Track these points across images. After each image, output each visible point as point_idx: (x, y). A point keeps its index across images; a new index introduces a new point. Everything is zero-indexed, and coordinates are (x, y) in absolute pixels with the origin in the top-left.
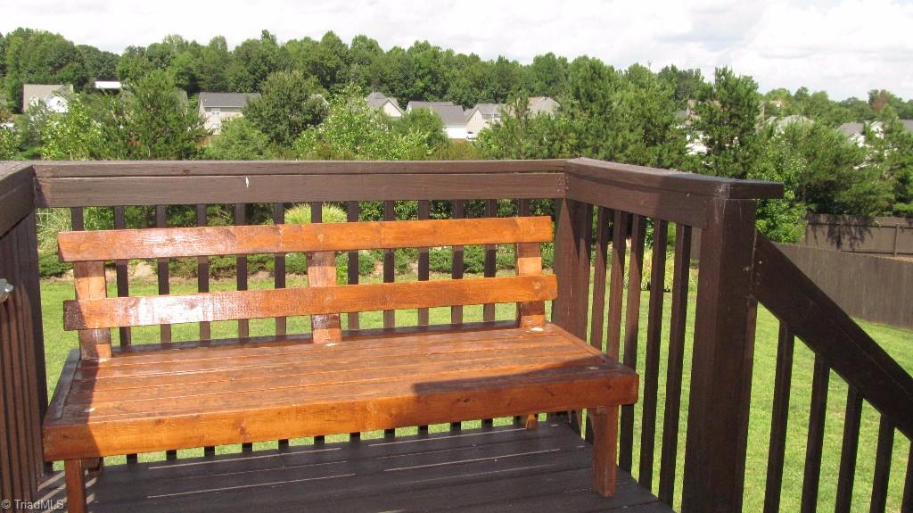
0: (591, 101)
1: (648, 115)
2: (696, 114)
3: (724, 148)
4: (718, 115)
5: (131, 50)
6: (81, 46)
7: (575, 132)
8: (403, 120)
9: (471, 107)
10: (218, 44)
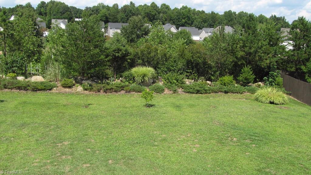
0: (249, 29)
1: (271, 34)
2: (290, 35)
3: (300, 48)
4: (299, 35)
5: (87, 8)
6: (70, 7)
7: (243, 40)
8: (177, 33)
9: (201, 29)
10: (116, 6)
